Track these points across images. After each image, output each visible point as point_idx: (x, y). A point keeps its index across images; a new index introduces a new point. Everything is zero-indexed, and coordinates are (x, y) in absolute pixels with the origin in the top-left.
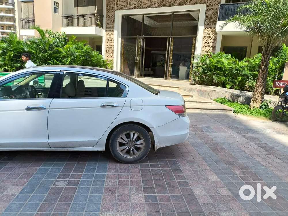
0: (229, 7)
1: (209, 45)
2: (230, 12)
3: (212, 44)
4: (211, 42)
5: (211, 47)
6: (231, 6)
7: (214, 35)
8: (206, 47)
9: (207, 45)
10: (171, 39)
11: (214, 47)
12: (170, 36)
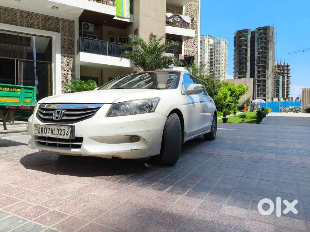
0: (89, 41)
1: (68, 73)
2: (90, 46)
3: (71, 72)
4: (70, 71)
5: (70, 75)
6: (91, 41)
7: (71, 64)
8: (65, 74)
9: (65, 72)
10: (19, 62)
11: (73, 75)
12: (18, 59)
